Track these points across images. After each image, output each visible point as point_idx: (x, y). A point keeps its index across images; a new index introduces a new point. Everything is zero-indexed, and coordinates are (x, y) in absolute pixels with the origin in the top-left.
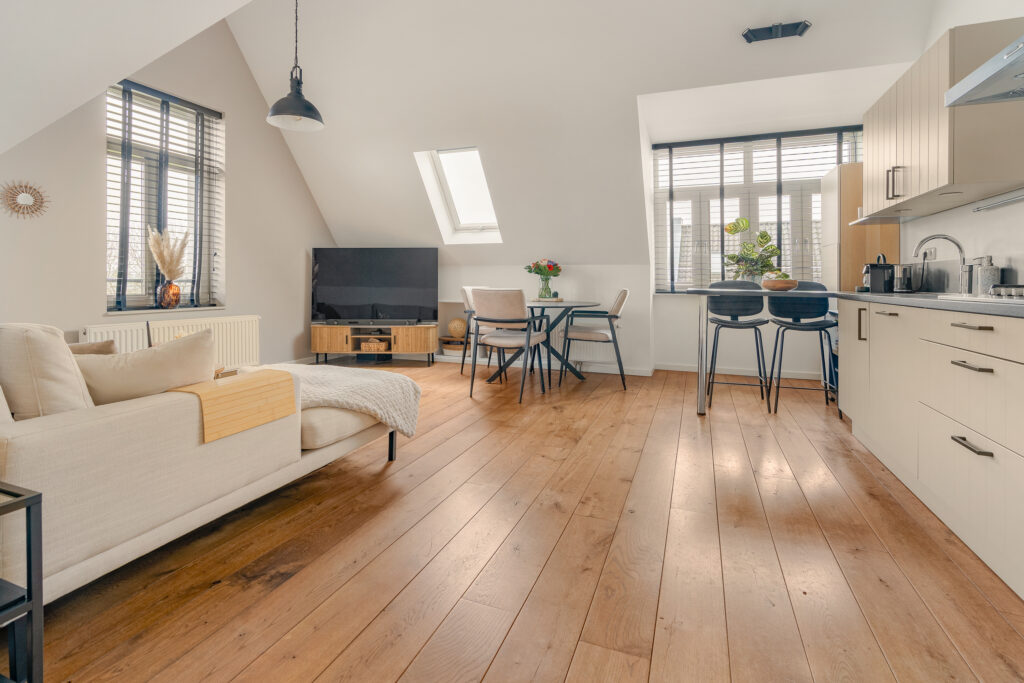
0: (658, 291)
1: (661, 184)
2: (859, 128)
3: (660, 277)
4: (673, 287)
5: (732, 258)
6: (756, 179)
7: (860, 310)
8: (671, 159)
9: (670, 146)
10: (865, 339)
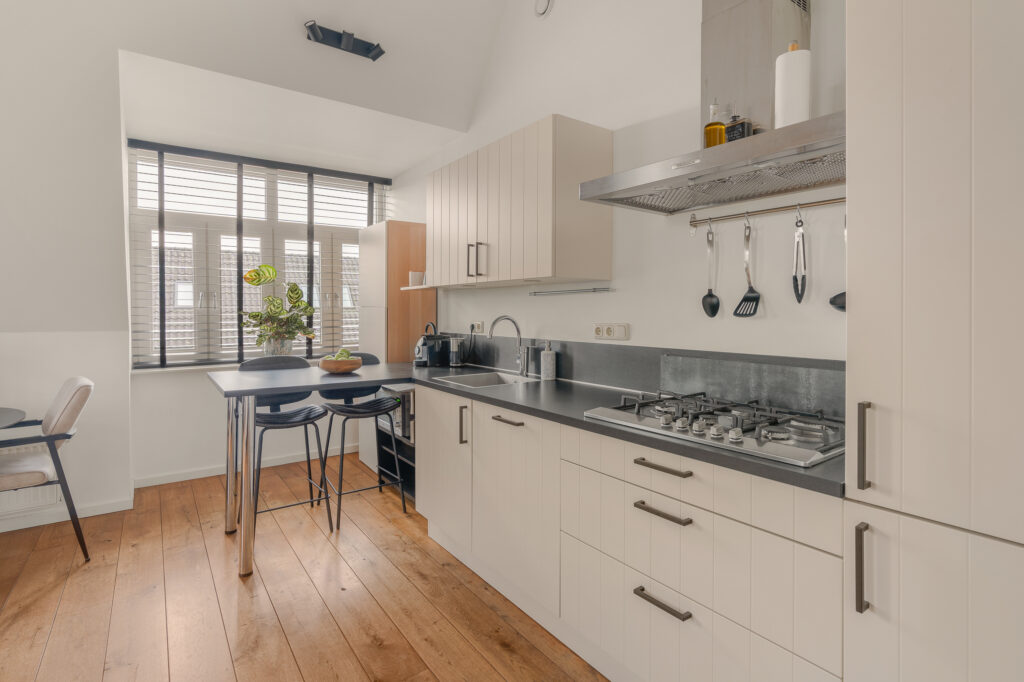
0: (137, 366)
1: (141, 204)
2: (387, 182)
3: (140, 344)
4: (163, 359)
5: (254, 317)
6: (281, 217)
7: (462, 408)
8: (161, 167)
9: (162, 149)
10: (466, 442)
